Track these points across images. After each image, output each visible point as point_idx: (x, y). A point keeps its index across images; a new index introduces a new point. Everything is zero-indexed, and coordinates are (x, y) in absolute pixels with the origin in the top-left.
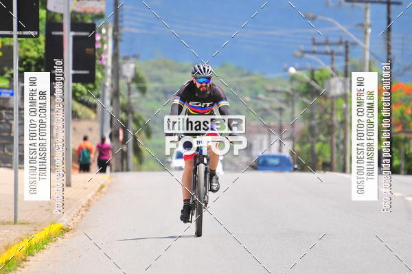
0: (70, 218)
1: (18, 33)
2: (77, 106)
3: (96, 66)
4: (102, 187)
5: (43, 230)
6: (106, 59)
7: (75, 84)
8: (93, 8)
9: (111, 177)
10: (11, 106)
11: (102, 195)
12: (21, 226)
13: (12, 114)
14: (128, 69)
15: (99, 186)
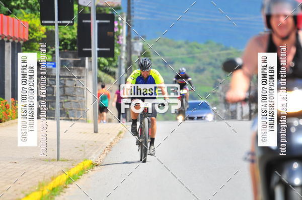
0: (98, 156)
1: (58, 22)
2: (101, 74)
3: (115, 45)
4: (120, 133)
5: (78, 165)
6: (122, 40)
7: (99, 58)
8: (112, 3)
10: (53, 75)
11: (121, 139)
12: (63, 162)
13: (55, 81)
14: (138, 46)
15: (118, 132)
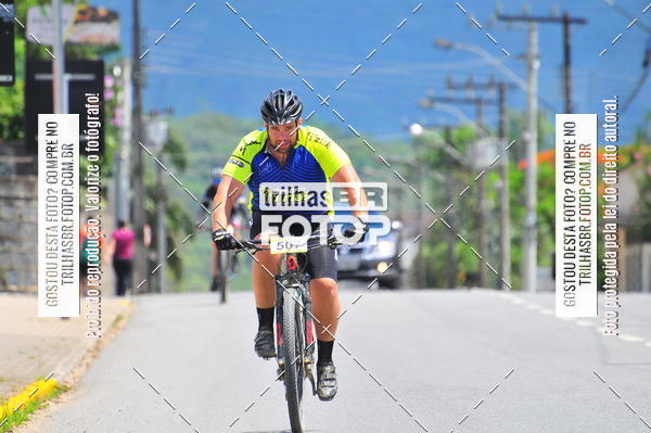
0: (68, 370)
4: (119, 319)
5: (25, 389)
6: (123, 117)
8: (100, 35)
9: (132, 303)
11: (119, 332)
14: (158, 131)
15: (113, 317)
